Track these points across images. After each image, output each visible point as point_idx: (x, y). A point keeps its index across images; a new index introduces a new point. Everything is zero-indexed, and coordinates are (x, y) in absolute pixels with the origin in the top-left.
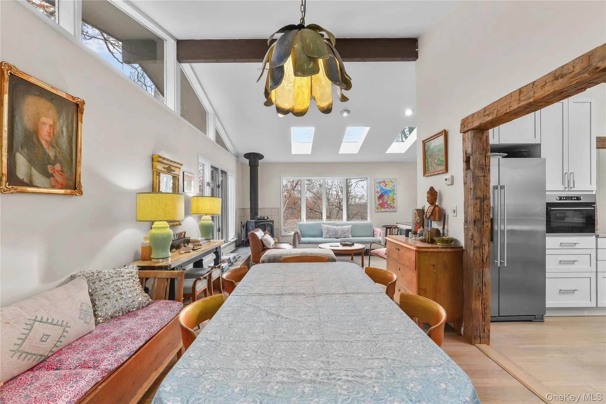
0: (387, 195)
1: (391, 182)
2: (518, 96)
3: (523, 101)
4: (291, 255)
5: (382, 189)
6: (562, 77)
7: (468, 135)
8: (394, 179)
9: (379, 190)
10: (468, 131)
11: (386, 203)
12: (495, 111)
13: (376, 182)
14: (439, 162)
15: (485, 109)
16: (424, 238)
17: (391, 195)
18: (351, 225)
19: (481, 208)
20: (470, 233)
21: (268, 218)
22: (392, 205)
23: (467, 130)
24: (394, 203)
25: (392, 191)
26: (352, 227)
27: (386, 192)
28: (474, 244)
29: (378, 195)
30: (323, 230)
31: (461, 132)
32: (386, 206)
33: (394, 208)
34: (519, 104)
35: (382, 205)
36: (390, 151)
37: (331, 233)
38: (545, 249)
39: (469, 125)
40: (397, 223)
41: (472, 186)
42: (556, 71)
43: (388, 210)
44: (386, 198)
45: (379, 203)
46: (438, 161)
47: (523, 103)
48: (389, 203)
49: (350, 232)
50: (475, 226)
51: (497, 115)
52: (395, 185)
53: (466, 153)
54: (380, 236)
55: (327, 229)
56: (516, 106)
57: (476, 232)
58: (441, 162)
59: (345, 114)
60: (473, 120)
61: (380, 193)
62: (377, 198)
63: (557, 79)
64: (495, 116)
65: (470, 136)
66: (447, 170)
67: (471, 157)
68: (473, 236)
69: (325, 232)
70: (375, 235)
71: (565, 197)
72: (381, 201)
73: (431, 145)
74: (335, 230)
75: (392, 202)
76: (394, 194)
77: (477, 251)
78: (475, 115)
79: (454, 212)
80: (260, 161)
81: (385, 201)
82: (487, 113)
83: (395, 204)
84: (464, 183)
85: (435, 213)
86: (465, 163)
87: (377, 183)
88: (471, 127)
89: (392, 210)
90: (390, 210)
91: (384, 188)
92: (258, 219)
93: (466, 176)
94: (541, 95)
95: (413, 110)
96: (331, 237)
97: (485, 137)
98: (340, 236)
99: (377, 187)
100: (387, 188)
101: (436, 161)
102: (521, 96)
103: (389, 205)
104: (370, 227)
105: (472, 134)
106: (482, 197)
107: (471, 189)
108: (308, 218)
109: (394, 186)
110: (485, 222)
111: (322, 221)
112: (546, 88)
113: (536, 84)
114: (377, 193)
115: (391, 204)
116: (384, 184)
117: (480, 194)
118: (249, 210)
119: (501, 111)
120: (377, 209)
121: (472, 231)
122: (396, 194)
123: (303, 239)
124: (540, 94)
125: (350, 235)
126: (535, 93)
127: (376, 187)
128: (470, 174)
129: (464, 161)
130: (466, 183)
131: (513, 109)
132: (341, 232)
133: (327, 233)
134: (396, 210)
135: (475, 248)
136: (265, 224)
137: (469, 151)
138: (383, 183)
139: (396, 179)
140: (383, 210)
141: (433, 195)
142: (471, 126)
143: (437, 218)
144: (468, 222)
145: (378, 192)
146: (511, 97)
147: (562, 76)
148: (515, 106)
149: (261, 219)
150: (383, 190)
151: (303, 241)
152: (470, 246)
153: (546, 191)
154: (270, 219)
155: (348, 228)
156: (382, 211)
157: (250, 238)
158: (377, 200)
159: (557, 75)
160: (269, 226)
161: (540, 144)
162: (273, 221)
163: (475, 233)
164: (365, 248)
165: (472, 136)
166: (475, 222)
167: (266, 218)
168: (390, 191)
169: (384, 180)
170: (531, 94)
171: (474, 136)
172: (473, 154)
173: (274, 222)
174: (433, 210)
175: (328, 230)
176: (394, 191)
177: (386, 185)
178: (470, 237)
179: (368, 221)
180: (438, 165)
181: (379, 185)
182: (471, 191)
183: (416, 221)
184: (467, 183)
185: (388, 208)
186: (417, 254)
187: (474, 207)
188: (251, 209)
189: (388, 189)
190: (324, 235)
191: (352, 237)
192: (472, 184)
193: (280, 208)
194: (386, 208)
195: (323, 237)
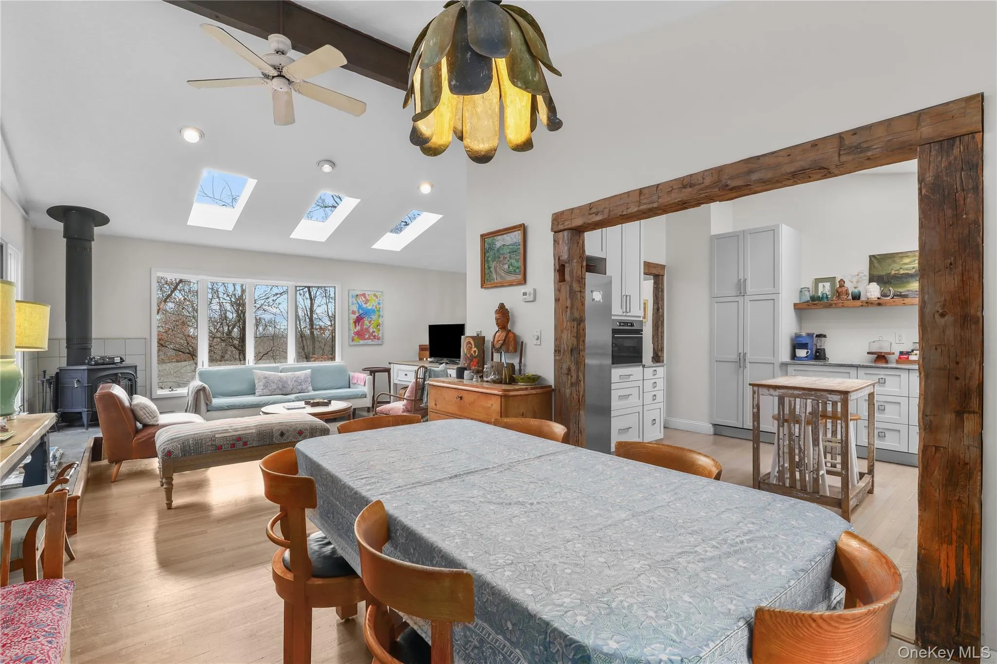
0: (368, 318)
1: (375, 296)
2: (638, 197)
3: (644, 204)
4: (236, 430)
5: (360, 307)
6: (691, 187)
7: (564, 236)
8: (380, 292)
9: (355, 308)
10: (565, 230)
11: (367, 330)
12: (607, 211)
13: (351, 296)
14: (511, 268)
15: (591, 206)
16: (497, 377)
17: (374, 317)
18: (310, 370)
19: (577, 332)
20: (565, 366)
21: (122, 360)
22: (377, 335)
23: (562, 228)
24: (379, 331)
25: (377, 311)
26: (312, 372)
27: (367, 313)
28: (571, 380)
29: (354, 317)
30: (256, 382)
31: (552, 230)
32: (367, 336)
33: (379, 339)
34: (639, 206)
35: (360, 335)
36: (378, 245)
37: (274, 386)
38: (611, 383)
39: (566, 223)
40: (390, 363)
41: (568, 304)
42: (684, 178)
43: (369, 342)
44: (366, 322)
45: (356, 330)
46: (509, 268)
47: (643, 207)
48: (371, 331)
49: (310, 381)
50: (571, 356)
51: (609, 216)
52: (381, 302)
53: (559, 259)
54: (365, 385)
55: (265, 378)
56: (636, 209)
57: (573, 364)
58: (514, 268)
59: (327, 168)
60: (573, 217)
61: (357, 315)
62: (352, 321)
63: (685, 187)
64: (606, 216)
65: (566, 238)
66: (524, 281)
67: (567, 265)
68: (569, 370)
69: (261, 384)
70: (351, 385)
71: (624, 323)
72: (358, 328)
73: (497, 243)
74: (280, 380)
75: (376, 328)
76: (380, 315)
77: (574, 389)
78: (575, 211)
79: (538, 339)
80: (97, 230)
81: (365, 327)
82: (594, 210)
83: (381, 332)
84: (556, 300)
85: (509, 340)
86: (557, 274)
87: (353, 297)
88: (570, 226)
89: (376, 342)
90: (373, 343)
91: (364, 306)
92: (97, 364)
93: (558, 290)
94: (668, 202)
95: (432, 186)
96: (274, 393)
97: (581, 242)
98: (292, 390)
99: (352, 304)
100: (369, 306)
101: (506, 267)
102: (642, 198)
103: (372, 334)
104: (341, 371)
105: (570, 234)
106: (579, 319)
107: (567, 307)
108: (212, 360)
109: (379, 304)
110: (581, 350)
111: (245, 364)
112: (673, 195)
113: (660, 187)
114: (352, 313)
115: (374, 332)
116: (364, 299)
117: (576, 315)
118: (64, 344)
119: (615, 211)
120: (353, 340)
121: (568, 363)
122: (382, 317)
123: (216, 401)
124: (666, 199)
125: (311, 388)
126: (659, 198)
127: (350, 304)
128: (565, 288)
129: (555, 270)
130: (559, 300)
131: (633, 211)
132: (292, 383)
133: (266, 386)
134: (382, 342)
135: (572, 384)
136: (116, 374)
137: (565, 256)
138: (362, 297)
139: (382, 292)
140: (362, 342)
141: (504, 316)
142: (568, 224)
143: (511, 348)
144: (562, 351)
145: (354, 313)
146: (629, 197)
147: (691, 185)
148: (634, 209)
149: (103, 364)
150: (363, 309)
151: (215, 406)
152: (565, 382)
153: (611, 315)
154: (128, 362)
155: (306, 374)
156: (360, 343)
157: (99, 407)
158: (352, 326)
159: (685, 182)
160: (125, 378)
161: (605, 259)
162: (136, 367)
163: (572, 366)
164: (353, 408)
165: (569, 238)
166: (571, 351)
167: (117, 360)
168: (373, 311)
169: (364, 292)
170: (655, 198)
171: (571, 238)
172: (570, 262)
173: (138, 369)
174: (506, 337)
175: (267, 382)
176: (379, 311)
177: (367, 301)
178: (565, 371)
179: (336, 360)
180: (510, 273)
181: (356, 300)
182: (566, 311)
183: (472, 354)
184: (561, 299)
185: (369, 339)
186: (502, 400)
187: (571, 331)
188: (69, 340)
189: (370, 308)
190: (258, 391)
191: (314, 390)
192: (568, 300)
193: (148, 337)
194: (367, 339)
195: (257, 394)
